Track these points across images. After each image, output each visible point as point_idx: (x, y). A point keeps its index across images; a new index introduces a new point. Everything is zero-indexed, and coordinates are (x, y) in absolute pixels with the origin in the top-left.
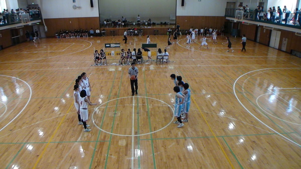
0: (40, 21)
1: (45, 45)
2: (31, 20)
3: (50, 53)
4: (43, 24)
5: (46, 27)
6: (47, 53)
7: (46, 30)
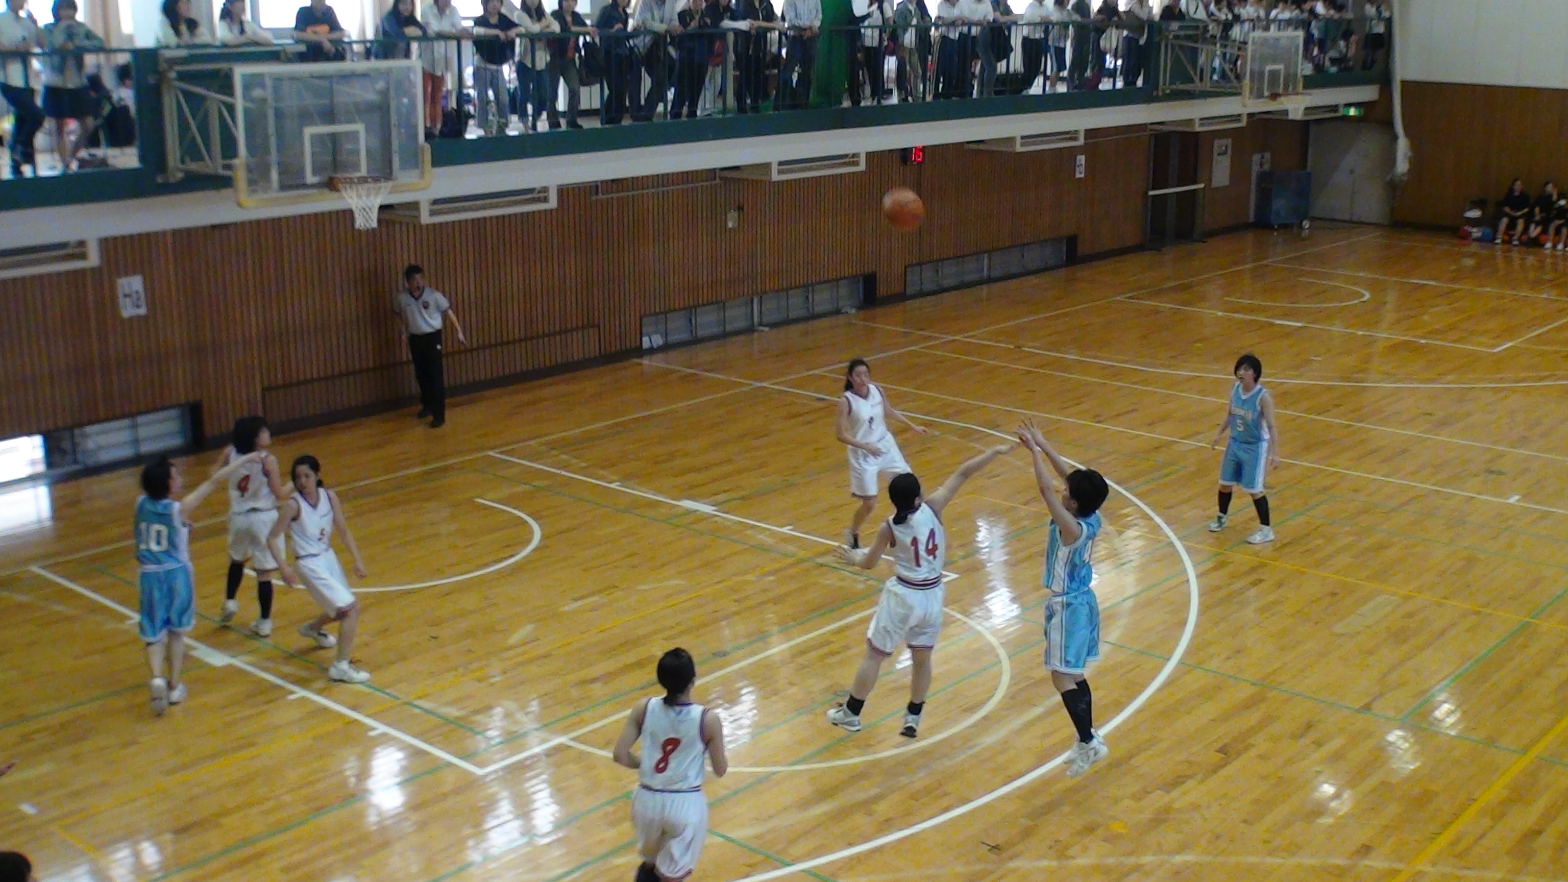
0: (1368, 93)
1: (1372, 285)
2: (1311, 83)
3: (1395, 348)
4: (1390, 124)
5: (1403, 145)
6: (1370, 342)
7: (1402, 166)
